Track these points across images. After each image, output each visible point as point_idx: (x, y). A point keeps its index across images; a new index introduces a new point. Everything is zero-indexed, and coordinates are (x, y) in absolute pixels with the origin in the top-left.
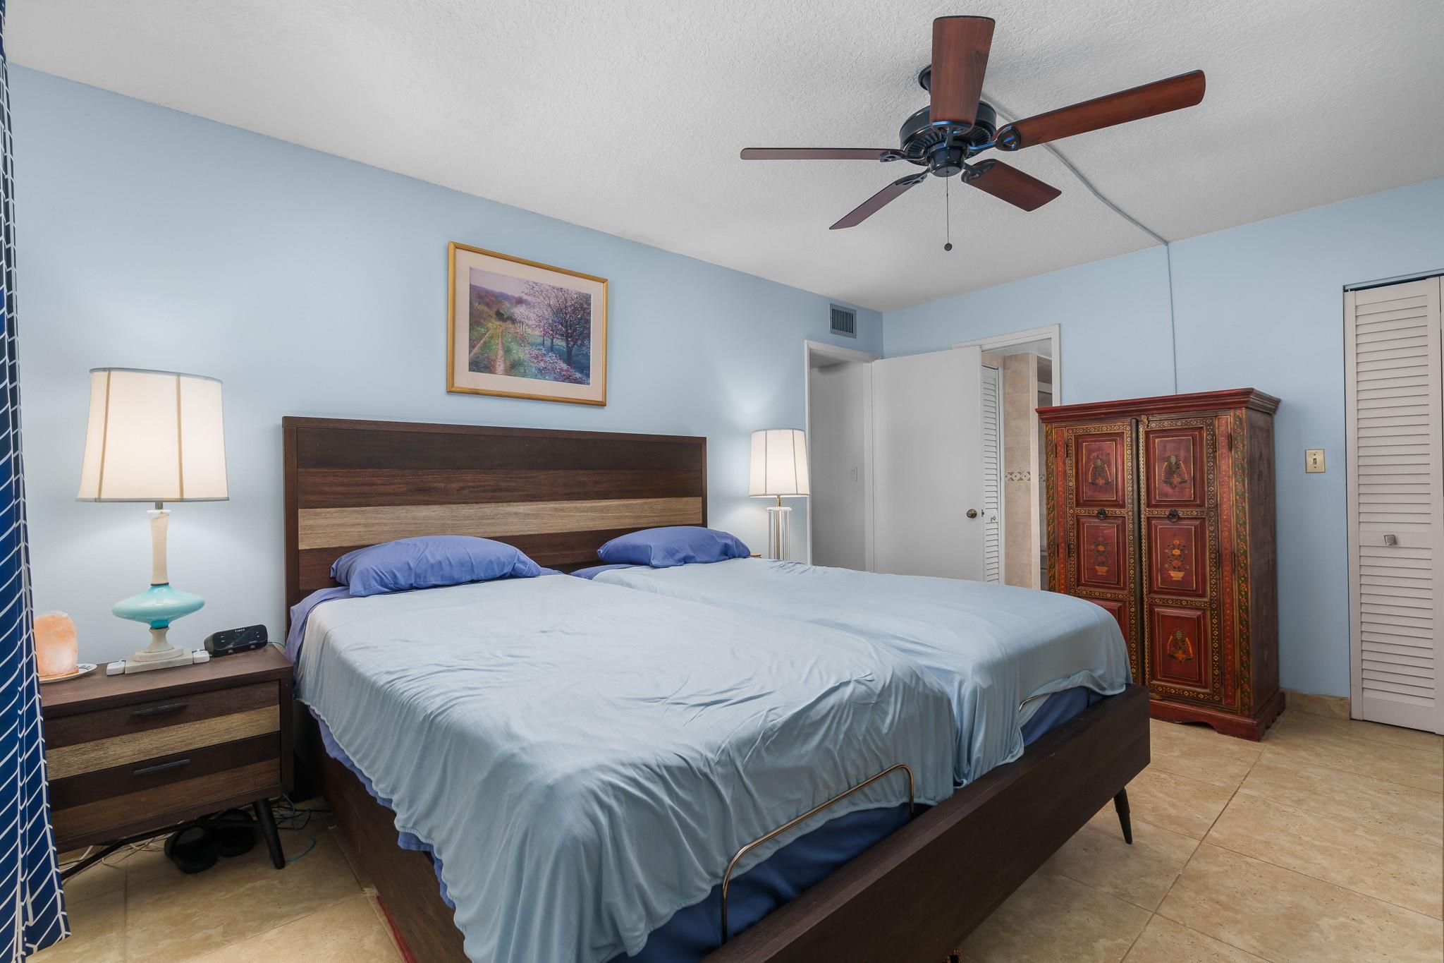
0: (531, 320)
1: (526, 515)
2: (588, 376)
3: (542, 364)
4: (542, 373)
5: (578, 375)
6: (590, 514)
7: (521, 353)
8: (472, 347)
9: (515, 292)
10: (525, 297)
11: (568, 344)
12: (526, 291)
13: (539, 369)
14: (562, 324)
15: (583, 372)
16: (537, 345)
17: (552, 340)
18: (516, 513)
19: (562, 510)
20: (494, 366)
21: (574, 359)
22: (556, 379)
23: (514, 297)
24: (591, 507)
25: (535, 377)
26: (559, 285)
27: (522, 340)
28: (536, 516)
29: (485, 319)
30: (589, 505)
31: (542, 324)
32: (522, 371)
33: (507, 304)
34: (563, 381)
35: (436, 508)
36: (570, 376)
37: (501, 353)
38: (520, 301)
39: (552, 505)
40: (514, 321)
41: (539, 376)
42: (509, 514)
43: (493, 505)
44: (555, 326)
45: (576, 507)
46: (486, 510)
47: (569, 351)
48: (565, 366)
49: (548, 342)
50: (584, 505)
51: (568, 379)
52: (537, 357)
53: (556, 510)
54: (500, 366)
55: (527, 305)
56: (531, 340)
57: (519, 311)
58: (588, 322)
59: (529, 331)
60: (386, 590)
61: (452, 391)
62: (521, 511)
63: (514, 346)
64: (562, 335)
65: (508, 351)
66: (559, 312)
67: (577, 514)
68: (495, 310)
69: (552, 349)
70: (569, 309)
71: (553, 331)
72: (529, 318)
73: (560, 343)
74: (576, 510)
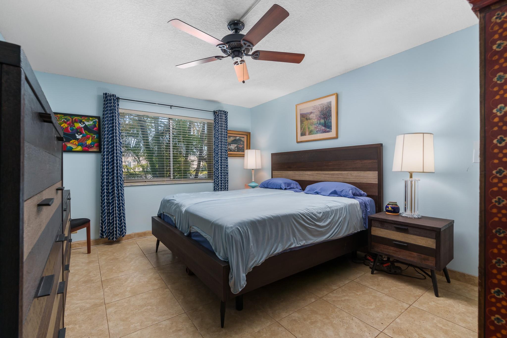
0: (314, 118)
1: (310, 175)
2: (331, 129)
3: (317, 129)
4: (317, 132)
5: (328, 130)
6: (328, 176)
7: (312, 128)
8: (301, 130)
9: (309, 111)
10: (312, 111)
11: (324, 121)
12: (313, 109)
13: (317, 131)
14: (322, 115)
15: (329, 128)
16: (316, 124)
17: (320, 121)
18: (308, 174)
19: (319, 174)
20: (306, 134)
21: (327, 125)
22: (321, 133)
23: (309, 112)
24: (328, 173)
25: (316, 134)
26: (321, 103)
27: (312, 124)
28: (312, 175)
29: (303, 121)
30: (327, 173)
31: (317, 117)
32: (312, 133)
33: (308, 115)
34: (324, 133)
35: (291, 172)
36: (325, 131)
37: (307, 129)
38: (311, 113)
39: (316, 172)
40: (310, 119)
41: (317, 133)
42: (306, 174)
43: (302, 171)
44: (321, 116)
45: (323, 173)
46: (301, 173)
47: (325, 122)
48: (324, 128)
49: (319, 122)
50: (326, 173)
51: (325, 132)
52: (316, 128)
53: (317, 174)
54: (307, 133)
55: (313, 113)
56: (314, 123)
57: (311, 116)
58: (331, 110)
59: (314, 121)
60: (264, 187)
61: (298, 142)
62: (309, 173)
63: (310, 126)
64: (323, 118)
65: (309, 128)
66: (322, 112)
67: (324, 175)
68: (306, 118)
69: (320, 124)
70: (325, 109)
71: (320, 118)
72: (313, 117)
73: (322, 121)
74: (323, 174)
